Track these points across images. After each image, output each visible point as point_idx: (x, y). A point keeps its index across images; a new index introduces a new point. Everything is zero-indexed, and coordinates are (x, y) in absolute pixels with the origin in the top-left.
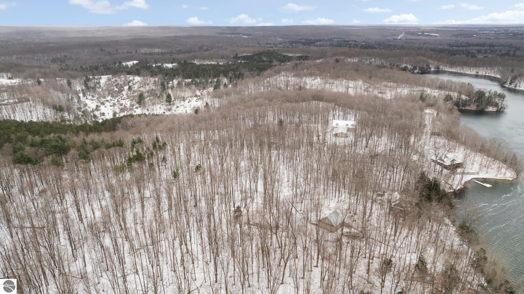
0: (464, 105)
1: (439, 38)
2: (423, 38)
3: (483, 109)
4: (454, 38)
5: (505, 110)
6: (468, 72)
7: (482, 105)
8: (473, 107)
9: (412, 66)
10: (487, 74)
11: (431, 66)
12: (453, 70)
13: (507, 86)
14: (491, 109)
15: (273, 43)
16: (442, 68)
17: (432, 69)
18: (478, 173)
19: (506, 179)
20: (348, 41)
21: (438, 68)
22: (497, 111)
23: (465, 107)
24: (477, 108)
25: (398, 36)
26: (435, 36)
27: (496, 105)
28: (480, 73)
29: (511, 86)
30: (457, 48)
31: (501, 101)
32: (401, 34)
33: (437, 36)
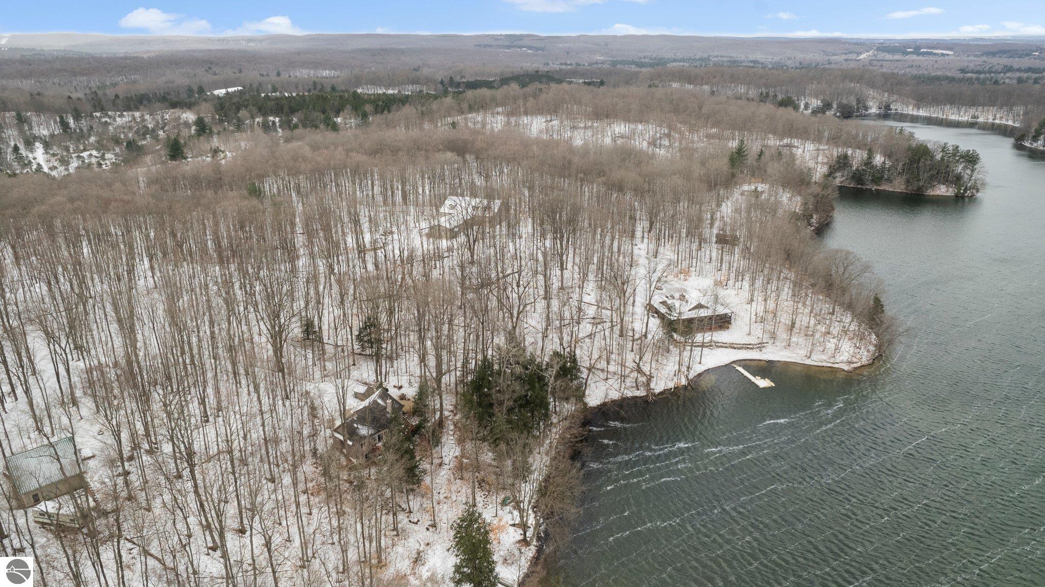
0: (877, 180)
1: (953, 57)
2: (914, 57)
3: (919, 189)
4: (984, 58)
5: (979, 195)
6: (954, 117)
7: (919, 180)
8: (898, 186)
9: (822, 101)
10: (997, 121)
11: (870, 104)
12: (922, 113)
13: (1027, 144)
14: (942, 190)
15: (576, 64)
16: (897, 107)
17: (874, 110)
18: (761, 346)
20: (742, 62)
21: (888, 107)
22: (956, 196)
23: (878, 185)
24: (906, 189)
25: (859, 54)
26: (943, 55)
27: (957, 180)
28: (981, 120)
29: (1035, 145)
30: (974, 76)
31: (969, 172)
32: (868, 51)
33: (948, 55)
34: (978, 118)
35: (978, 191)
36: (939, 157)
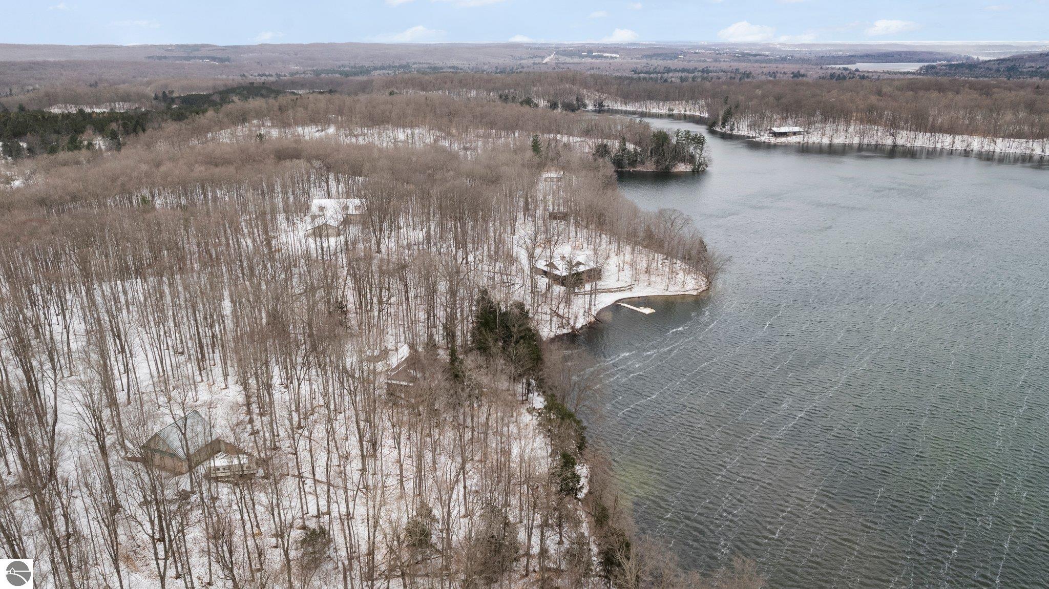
0: (633, 163)
1: (618, 60)
2: (590, 60)
3: (667, 168)
4: (644, 61)
5: (707, 169)
6: (655, 111)
7: (666, 161)
8: (649, 167)
9: (548, 102)
10: (688, 113)
11: (587, 102)
12: (629, 108)
13: (718, 129)
14: (682, 168)
16: (609, 104)
17: (590, 108)
18: (630, 287)
19: (687, 293)
21: (601, 105)
22: (693, 171)
23: (634, 167)
24: (657, 168)
25: (543, 58)
26: (612, 58)
27: (691, 159)
28: (675, 112)
29: (724, 129)
30: (645, 75)
31: (698, 151)
32: (550, 55)
33: (616, 58)
34: (673, 110)
35: (707, 166)
36: (674, 141)
